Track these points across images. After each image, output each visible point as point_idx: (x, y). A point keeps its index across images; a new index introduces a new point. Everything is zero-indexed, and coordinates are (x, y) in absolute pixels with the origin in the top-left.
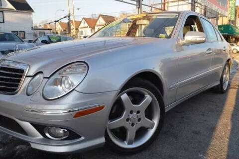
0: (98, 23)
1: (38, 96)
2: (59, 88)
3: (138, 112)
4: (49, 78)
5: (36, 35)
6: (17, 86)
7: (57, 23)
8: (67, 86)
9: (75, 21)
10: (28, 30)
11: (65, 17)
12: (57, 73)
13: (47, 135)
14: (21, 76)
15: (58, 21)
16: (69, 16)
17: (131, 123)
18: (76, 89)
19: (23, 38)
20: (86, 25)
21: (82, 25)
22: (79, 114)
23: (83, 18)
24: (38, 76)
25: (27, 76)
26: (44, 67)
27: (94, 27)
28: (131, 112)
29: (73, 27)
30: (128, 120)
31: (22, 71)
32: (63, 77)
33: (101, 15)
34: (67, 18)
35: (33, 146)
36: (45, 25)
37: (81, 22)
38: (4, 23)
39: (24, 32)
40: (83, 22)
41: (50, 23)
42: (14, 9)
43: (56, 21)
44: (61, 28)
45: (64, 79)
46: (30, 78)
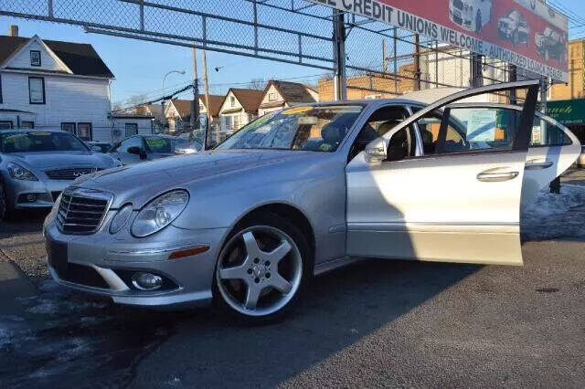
0: (266, 100)
1: (126, 233)
2: (153, 222)
3: (267, 263)
4: (139, 211)
5: (116, 133)
6: (97, 223)
7: (168, 102)
8: (163, 221)
9: (210, 97)
10: (98, 118)
11: (186, 88)
12: (151, 204)
13: (135, 283)
14: (103, 209)
15: (169, 97)
16: (195, 86)
17: (255, 277)
18: (173, 224)
19: (87, 139)
20: (238, 105)
21: (227, 106)
22: (175, 255)
23: (231, 90)
24: (126, 208)
25: (110, 209)
26: (133, 197)
27: (257, 111)
28: (257, 261)
29: (204, 110)
30: (250, 271)
31: (105, 202)
32: (157, 209)
33: (272, 82)
34: (192, 89)
35: (116, 300)
36: (139, 107)
37: (225, 98)
38: (44, 103)
39: (90, 124)
40: (229, 99)
41: (150, 103)
42: (70, 71)
43: (165, 98)
44: (177, 114)
45: (159, 211)
46: (115, 212)
